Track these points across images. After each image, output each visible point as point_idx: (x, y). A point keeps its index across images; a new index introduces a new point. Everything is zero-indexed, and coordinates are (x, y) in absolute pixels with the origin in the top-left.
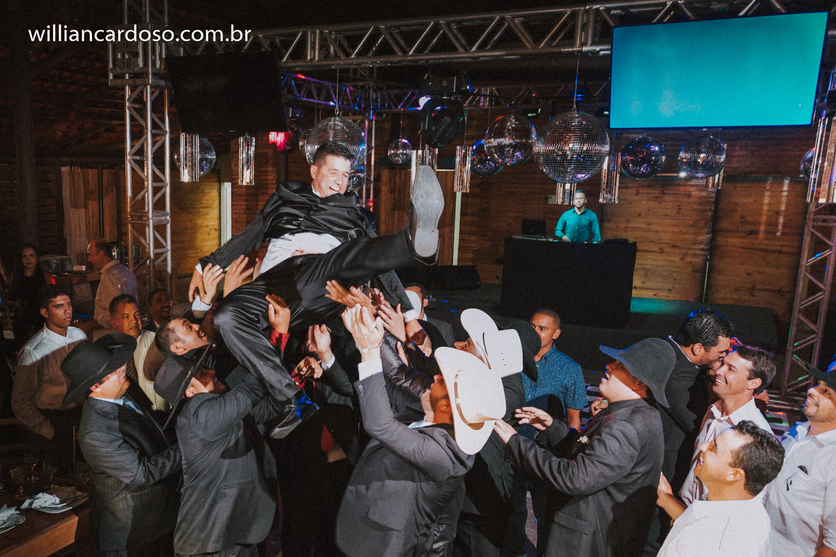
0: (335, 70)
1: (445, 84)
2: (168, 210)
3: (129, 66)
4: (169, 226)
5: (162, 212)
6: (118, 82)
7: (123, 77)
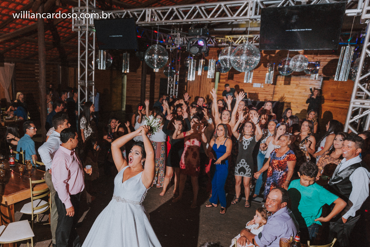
0: (157, 26)
1: (198, 31)
2: (93, 80)
3: (80, 23)
4: (93, 86)
5: (91, 81)
6: (76, 30)
7: (77, 28)
